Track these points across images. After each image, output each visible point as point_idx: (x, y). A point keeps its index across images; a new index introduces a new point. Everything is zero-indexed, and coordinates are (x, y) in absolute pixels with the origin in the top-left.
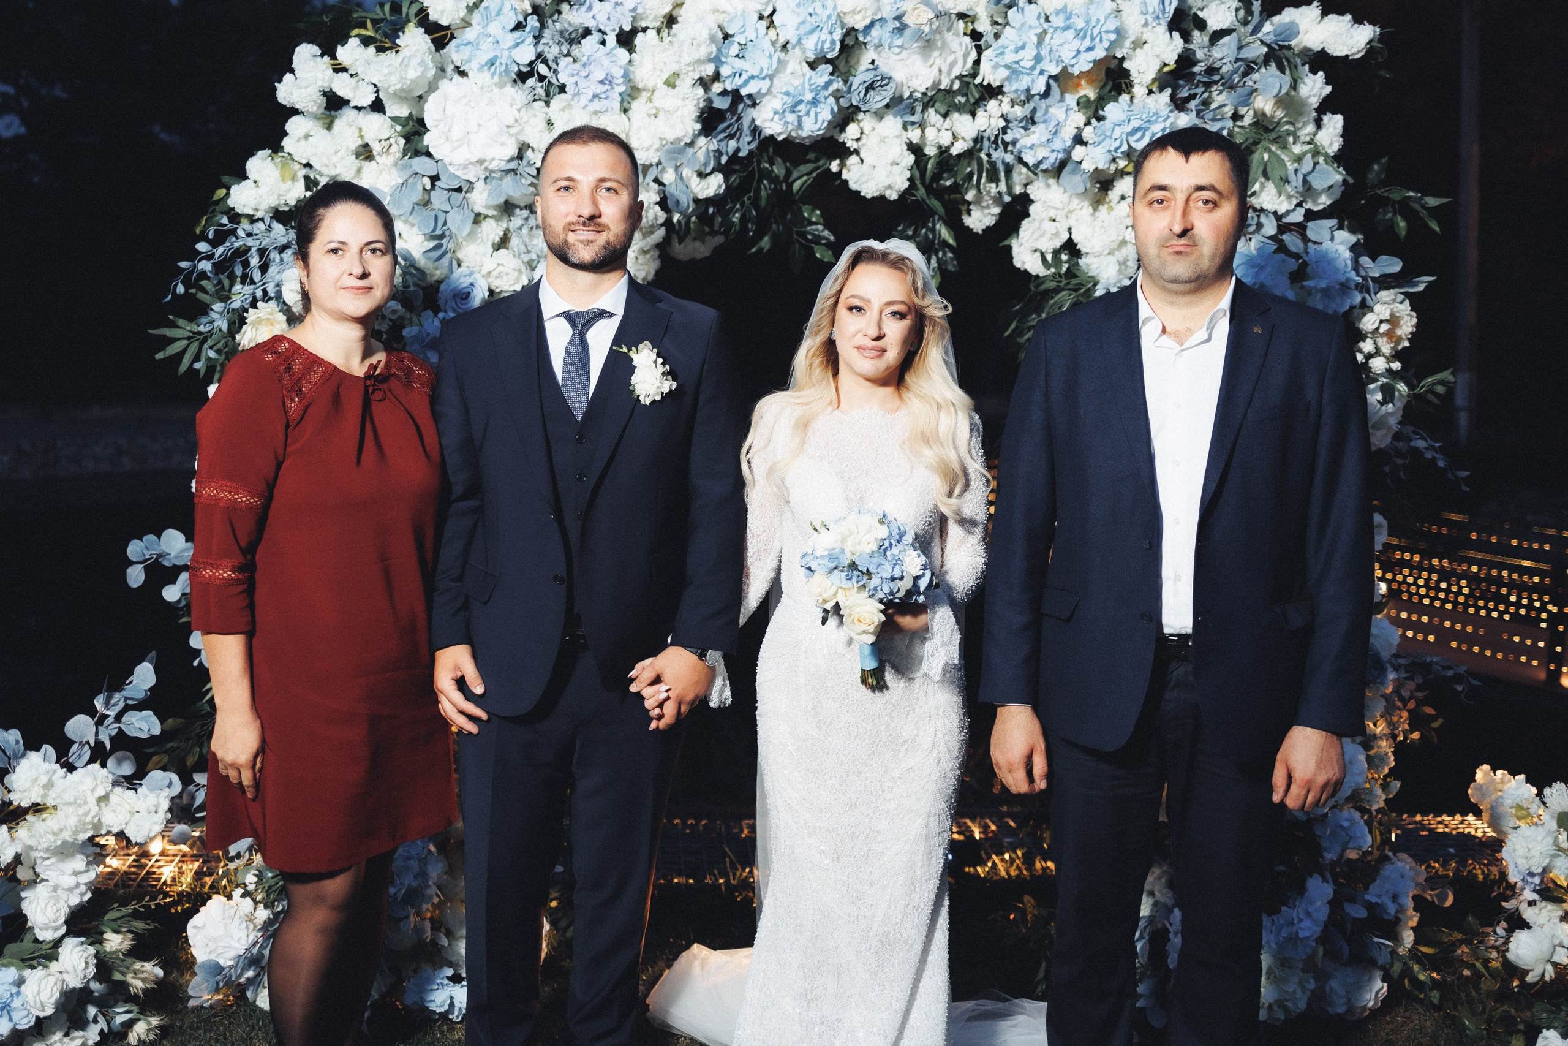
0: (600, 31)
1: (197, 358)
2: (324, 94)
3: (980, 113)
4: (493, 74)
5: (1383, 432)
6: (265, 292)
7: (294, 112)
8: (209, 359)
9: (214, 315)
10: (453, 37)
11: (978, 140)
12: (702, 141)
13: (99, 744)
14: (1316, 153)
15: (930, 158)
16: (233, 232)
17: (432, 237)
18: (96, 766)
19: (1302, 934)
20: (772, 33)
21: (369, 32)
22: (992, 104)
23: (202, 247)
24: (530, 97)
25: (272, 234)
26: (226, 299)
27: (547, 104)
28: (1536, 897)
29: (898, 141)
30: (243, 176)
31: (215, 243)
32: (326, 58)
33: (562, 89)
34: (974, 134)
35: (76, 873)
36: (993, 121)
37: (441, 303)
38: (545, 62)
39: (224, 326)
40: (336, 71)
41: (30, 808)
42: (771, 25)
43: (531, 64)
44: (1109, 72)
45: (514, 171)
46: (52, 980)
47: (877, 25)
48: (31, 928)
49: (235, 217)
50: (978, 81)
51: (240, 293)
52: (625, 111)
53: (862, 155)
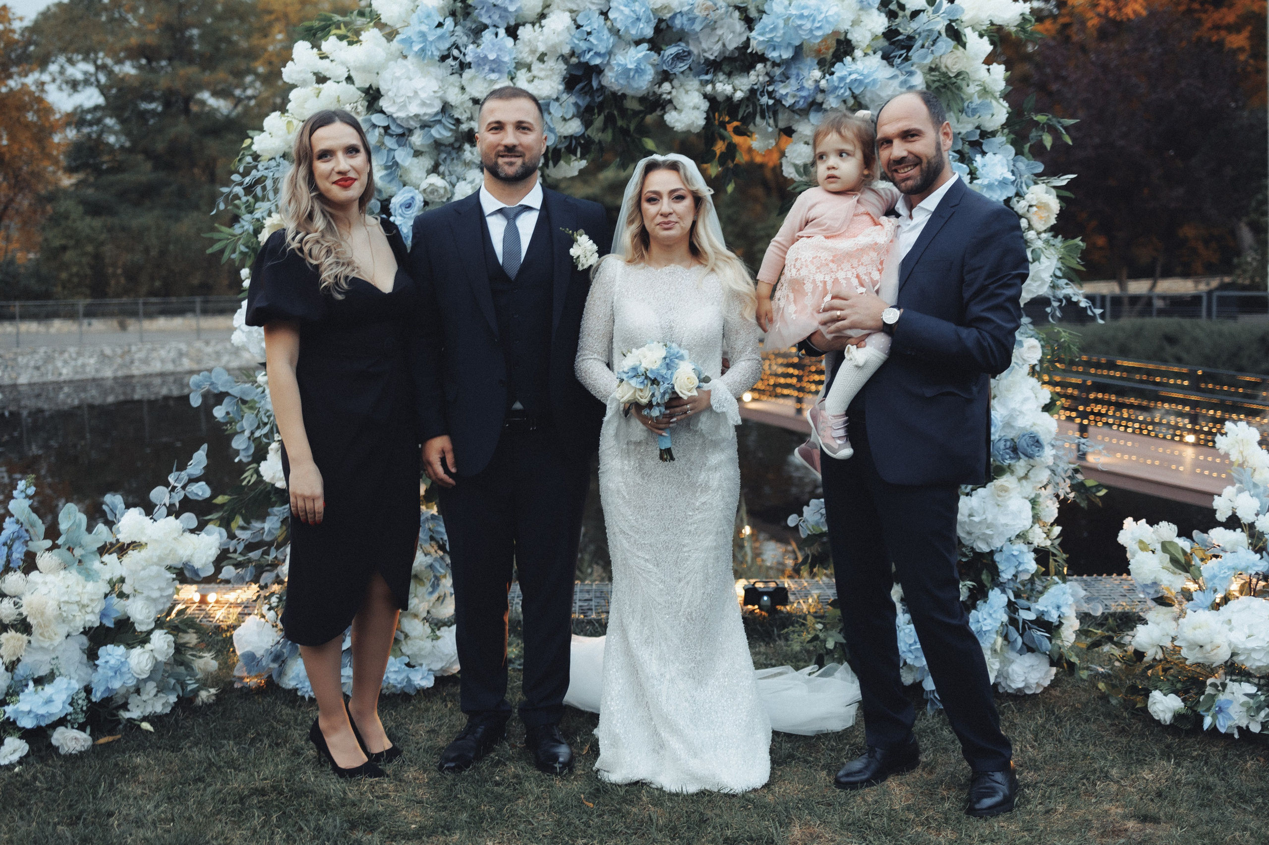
0: (495, 26)
1: (234, 251)
2: (315, 74)
3: (752, 73)
4: (424, 58)
5: (1038, 283)
6: (277, 206)
7: (294, 86)
8: (241, 253)
9: (243, 223)
10: (398, 33)
11: (752, 92)
12: (565, 96)
13: (172, 505)
14: (985, 91)
15: (719, 103)
16: (256, 167)
17: (387, 168)
18: (172, 518)
19: (984, 629)
20: (609, 23)
21: (343, 31)
22: (759, 66)
23: (236, 177)
24: (450, 71)
25: (281, 168)
26: (251, 212)
27: (461, 75)
28: (1154, 604)
29: (697, 94)
30: (262, 130)
31: (245, 174)
32: (315, 50)
33: (469, 65)
34: (749, 87)
35: (161, 589)
36: (761, 78)
37: (392, 211)
38: (458, 48)
39: (251, 229)
40: (321, 58)
41: (129, 545)
42: (607, 18)
43: (449, 49)
44: (839, 42)
45: (439, 122)
46: (147, 655)
47: (679, 16)
48: (133, 623)
49: (256, 157)
50: (749, 51)
51: (262, 208)
52: (512, 79)
53: (675, 103)
